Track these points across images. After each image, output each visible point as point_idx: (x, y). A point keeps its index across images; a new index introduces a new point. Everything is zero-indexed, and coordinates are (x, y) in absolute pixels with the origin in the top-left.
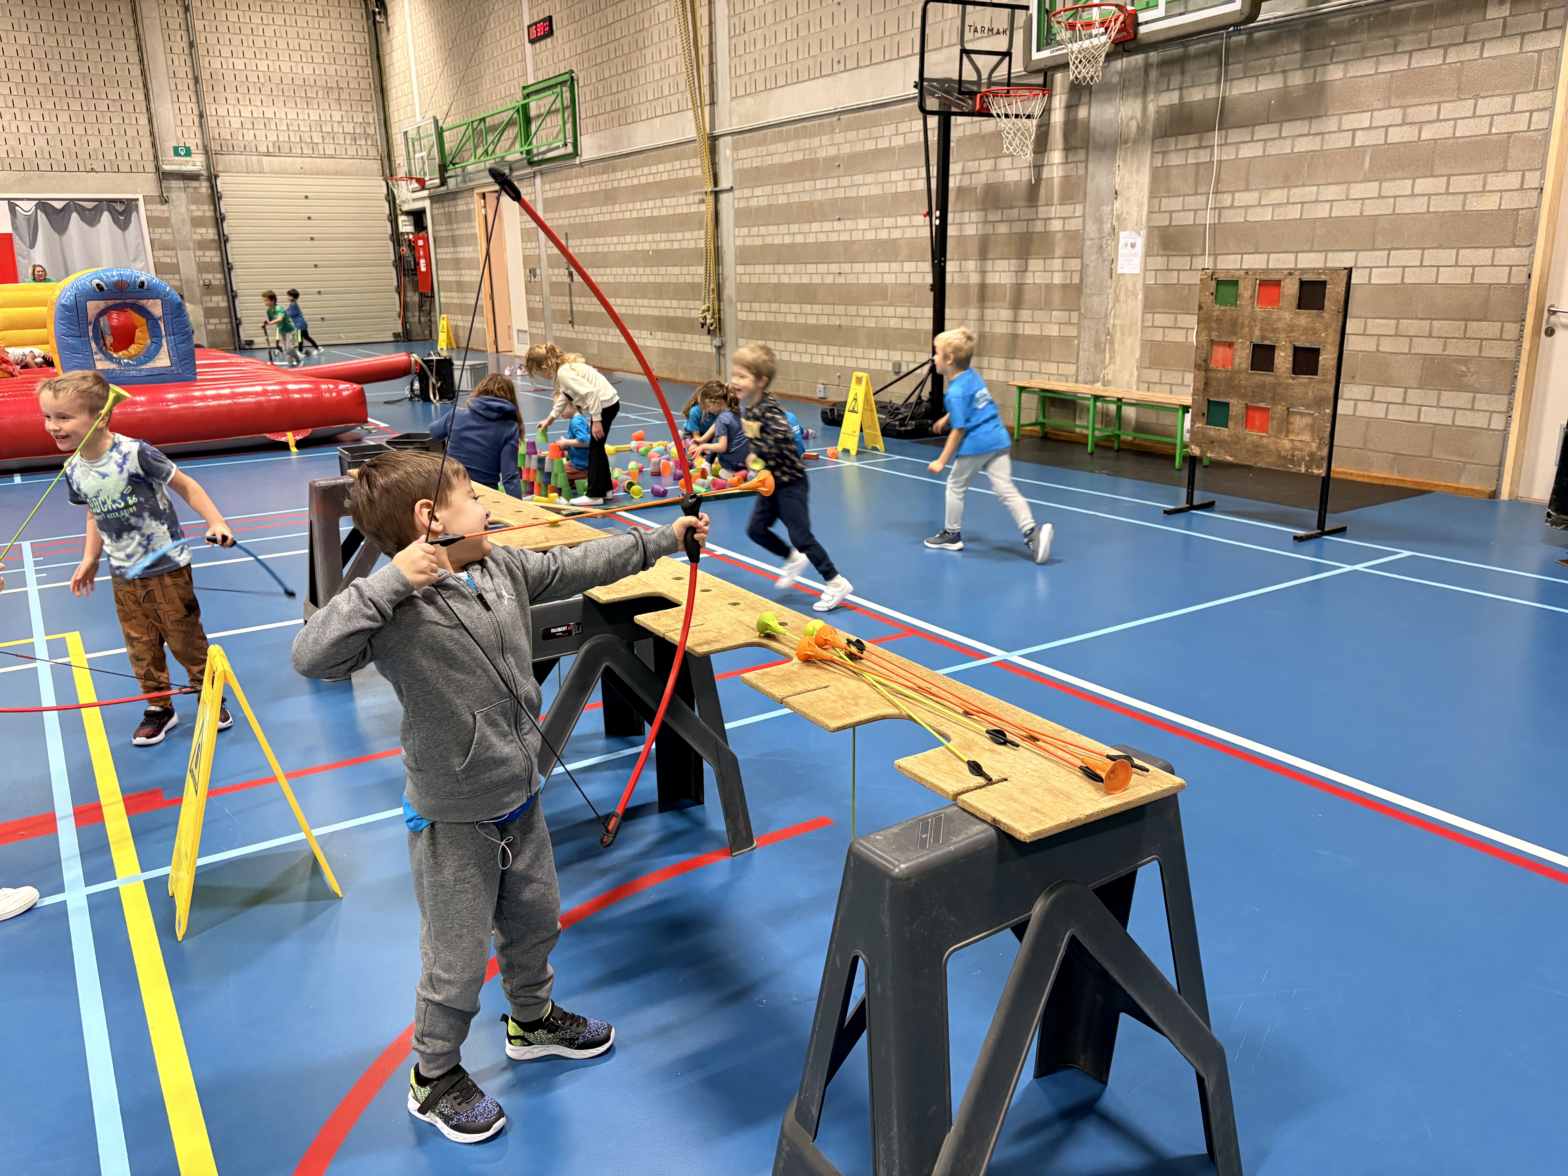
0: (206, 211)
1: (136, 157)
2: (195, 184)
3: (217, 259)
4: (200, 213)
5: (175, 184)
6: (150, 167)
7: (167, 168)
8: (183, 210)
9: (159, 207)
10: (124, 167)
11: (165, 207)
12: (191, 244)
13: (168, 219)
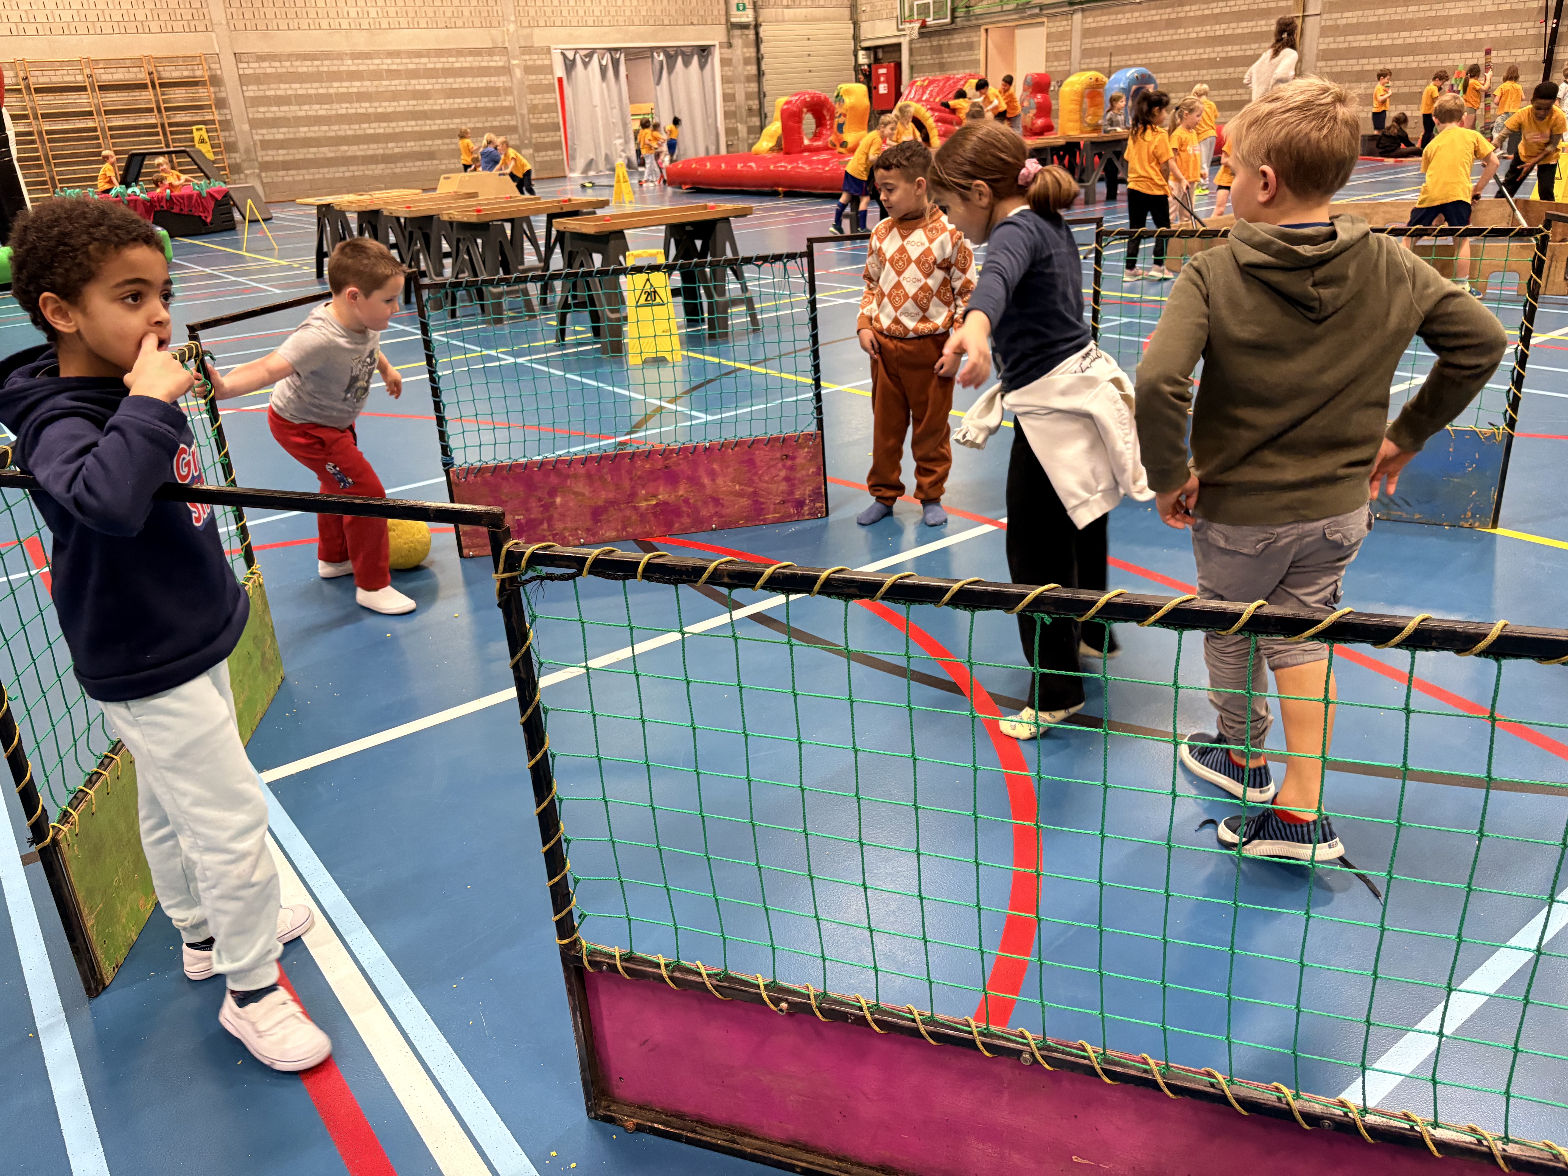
0: (751, 52)
1: (715, 13)
2: (746, 32)
3: (756, 90)
4: (748, 55)
5: (737, 32)
6: (723, 21)
7: (733, 20)
8: (739, 52)
9: (725, 50)
10: (709, 22)
11: (730, 51)
12: (743, 79)
13: (731, 60)
